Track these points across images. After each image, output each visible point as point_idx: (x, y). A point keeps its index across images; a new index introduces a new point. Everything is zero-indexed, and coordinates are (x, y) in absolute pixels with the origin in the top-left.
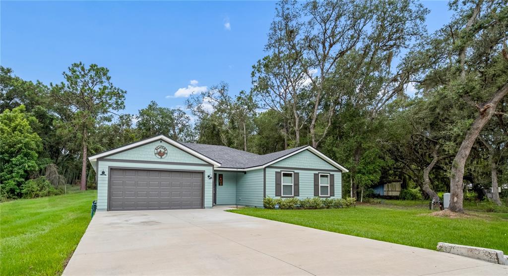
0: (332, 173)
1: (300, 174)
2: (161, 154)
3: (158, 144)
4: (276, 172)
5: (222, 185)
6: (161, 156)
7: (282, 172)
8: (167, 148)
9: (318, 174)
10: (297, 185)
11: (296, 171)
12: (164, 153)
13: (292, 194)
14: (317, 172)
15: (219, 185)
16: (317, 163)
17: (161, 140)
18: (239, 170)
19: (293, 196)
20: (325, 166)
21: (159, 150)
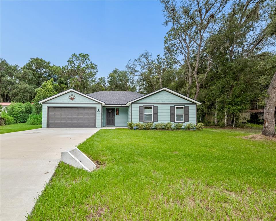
0: (186, 105)
1: (158, 107)
2: (72, 99)
3: (71, 93)
4: (140, 106)
5: (118, 115)
6: (72, 100)
7: (144, 106)
8: (75, 95)
9: (174, 107)
10: (156, 114)
11: (155, 105)
12: (74, 98)
13: (152, 120)
14: (173, 105)
15: (116, 115)
16: (174, 99)
17: (72, 91)
18: (123, 106)
19: (153, 121)
20: (180, 100)
21: (71, 97)
